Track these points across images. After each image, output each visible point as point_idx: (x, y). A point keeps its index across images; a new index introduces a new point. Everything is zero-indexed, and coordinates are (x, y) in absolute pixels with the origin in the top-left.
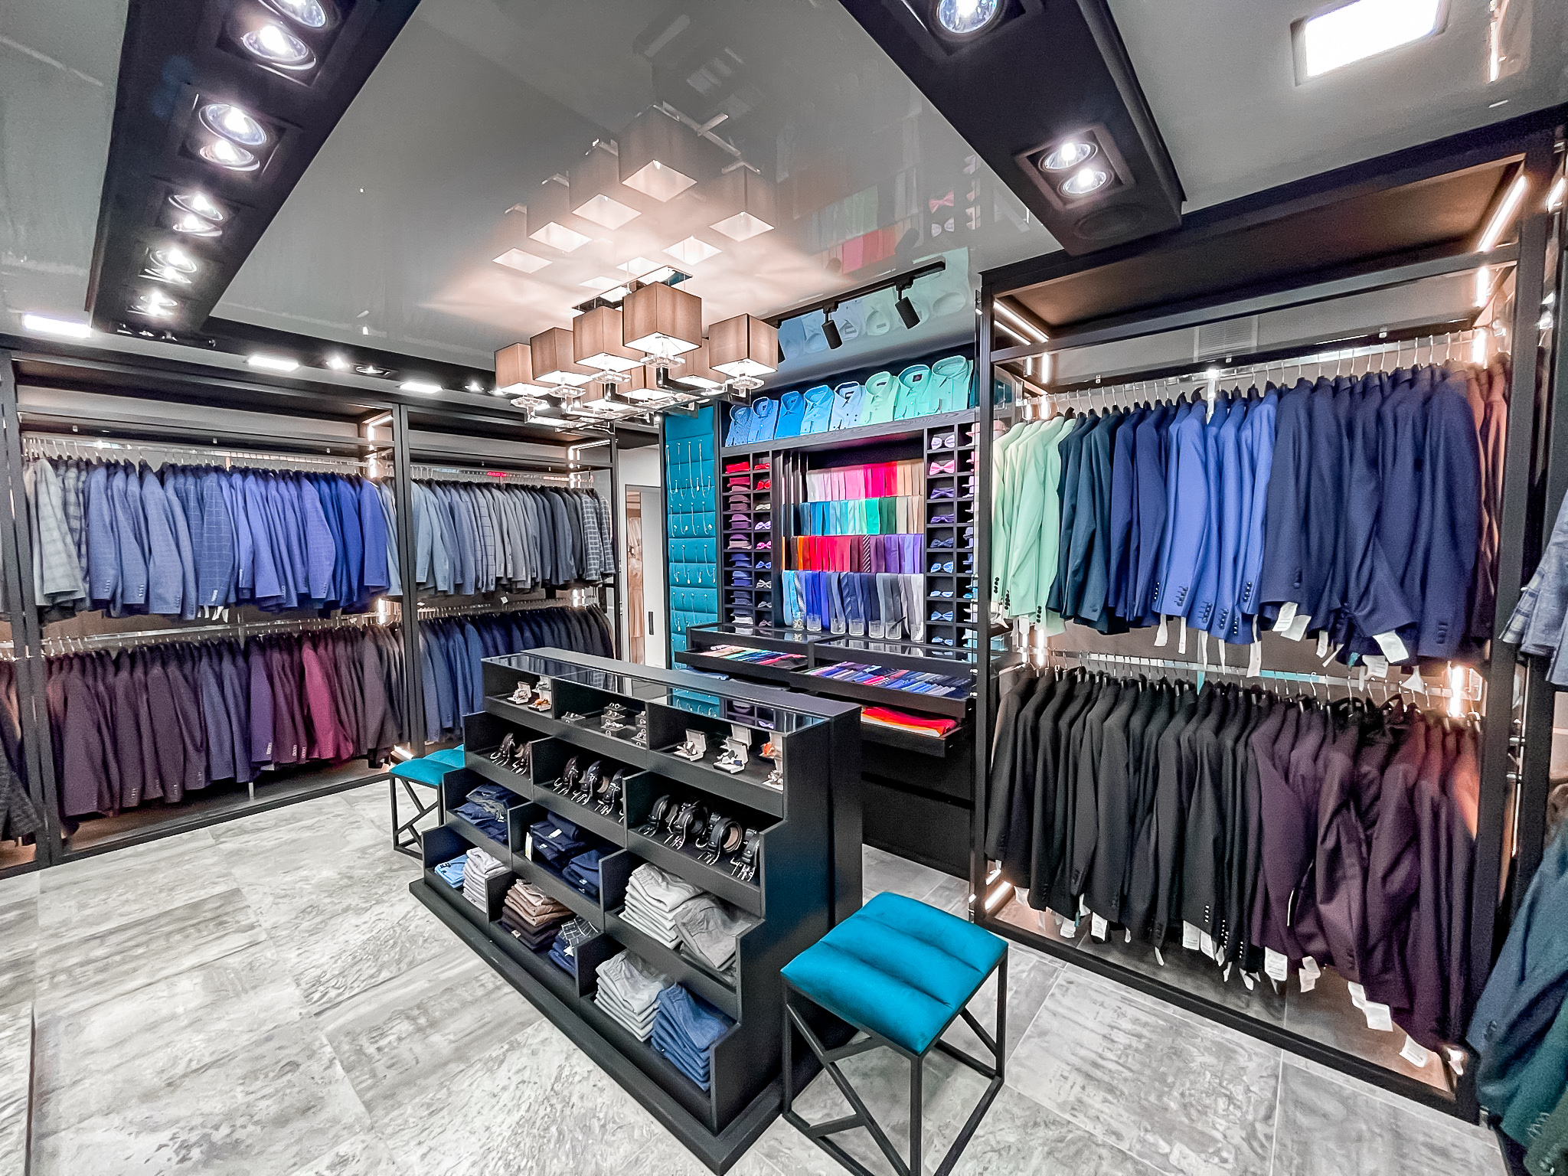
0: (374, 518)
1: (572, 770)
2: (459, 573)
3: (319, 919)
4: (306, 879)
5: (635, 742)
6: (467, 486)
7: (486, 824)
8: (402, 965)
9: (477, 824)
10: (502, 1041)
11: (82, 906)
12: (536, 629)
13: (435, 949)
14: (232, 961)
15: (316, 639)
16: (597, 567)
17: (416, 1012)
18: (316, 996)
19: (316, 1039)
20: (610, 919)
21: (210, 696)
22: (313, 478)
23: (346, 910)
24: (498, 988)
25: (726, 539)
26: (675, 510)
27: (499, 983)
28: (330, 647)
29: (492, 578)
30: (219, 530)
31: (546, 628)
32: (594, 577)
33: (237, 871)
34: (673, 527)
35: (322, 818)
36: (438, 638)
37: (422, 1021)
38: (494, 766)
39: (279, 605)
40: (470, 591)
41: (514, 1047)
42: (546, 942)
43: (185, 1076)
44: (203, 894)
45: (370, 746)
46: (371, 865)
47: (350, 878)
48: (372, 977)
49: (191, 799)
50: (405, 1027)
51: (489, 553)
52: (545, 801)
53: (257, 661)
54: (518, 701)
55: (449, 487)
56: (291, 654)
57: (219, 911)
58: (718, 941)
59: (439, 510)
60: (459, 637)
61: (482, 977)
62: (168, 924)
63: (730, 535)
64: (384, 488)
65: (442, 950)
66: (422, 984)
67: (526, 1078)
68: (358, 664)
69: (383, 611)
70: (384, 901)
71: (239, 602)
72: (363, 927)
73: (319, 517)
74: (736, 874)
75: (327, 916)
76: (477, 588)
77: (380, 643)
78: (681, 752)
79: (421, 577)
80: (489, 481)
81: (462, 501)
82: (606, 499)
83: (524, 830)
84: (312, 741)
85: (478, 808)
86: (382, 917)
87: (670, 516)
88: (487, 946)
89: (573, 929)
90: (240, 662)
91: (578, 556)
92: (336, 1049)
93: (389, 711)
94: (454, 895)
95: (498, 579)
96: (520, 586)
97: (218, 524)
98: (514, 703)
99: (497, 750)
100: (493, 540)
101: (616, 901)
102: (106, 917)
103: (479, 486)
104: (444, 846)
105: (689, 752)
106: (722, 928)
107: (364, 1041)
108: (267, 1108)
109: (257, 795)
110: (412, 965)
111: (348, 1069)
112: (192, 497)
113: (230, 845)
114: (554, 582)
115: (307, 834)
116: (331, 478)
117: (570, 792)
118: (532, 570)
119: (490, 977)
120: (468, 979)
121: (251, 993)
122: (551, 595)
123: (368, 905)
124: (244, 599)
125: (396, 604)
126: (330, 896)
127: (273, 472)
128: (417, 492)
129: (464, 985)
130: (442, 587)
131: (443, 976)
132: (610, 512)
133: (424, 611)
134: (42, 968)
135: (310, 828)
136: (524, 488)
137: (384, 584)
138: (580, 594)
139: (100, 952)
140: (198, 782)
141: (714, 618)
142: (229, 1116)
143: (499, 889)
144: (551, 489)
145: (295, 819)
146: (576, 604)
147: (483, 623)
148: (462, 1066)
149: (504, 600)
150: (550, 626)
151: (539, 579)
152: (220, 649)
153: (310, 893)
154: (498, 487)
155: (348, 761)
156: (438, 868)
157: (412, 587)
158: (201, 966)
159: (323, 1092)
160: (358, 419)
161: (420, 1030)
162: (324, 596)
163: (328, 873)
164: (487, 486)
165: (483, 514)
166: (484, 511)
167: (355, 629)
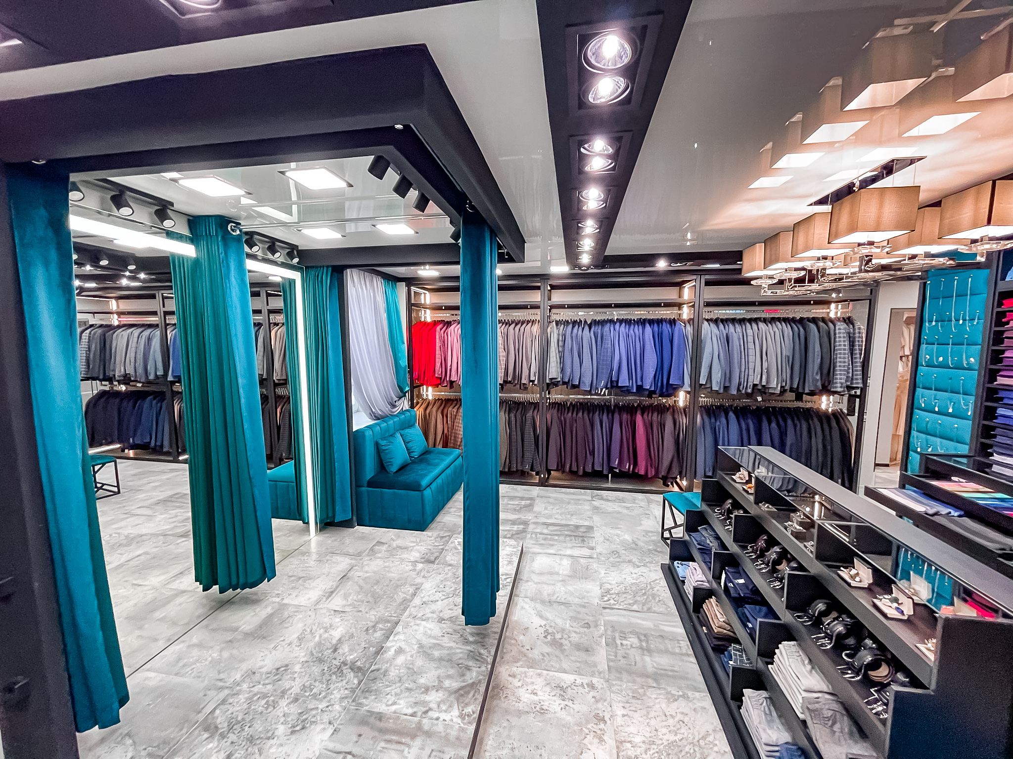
0: (679, 345)
1: (761, 543)
2: (727, 379)
3: (618, 560)
4: (618, 535)
5: (806, 547)
6: (742, 321)
7: (705, 551)
8: (644, 607)
9: (699, 549)
10: (680, 688)
11: (546, 509)
12: (782, 423)
13: (662, 609)
14: (582, 560)
15: (644, 409)
16: (843, 381)
17: (643, 638)
18: (606, 599)
19: (599, 619)
20: (760, 665)
21: (597, 433)
22: (651, 322)
23: (630, 561)
24: (689, 655)
25: (992, 375)
26: (930, 341)
27: (689, 653)
28: (650, 415)
29: (751, 384)
30: (607, 351)
31: (789, 422)
32: (839, 390)
33: (596, 518)
34: (925, 357)
35: (634, 505)
36: (710, 418)
37: (644, 644)
38: (715, 516)
39: (627, 390)
40: (734, 392)
41: (685, 697)
42: (722, 647)
43: (555, 602)
44: (581, 523)
45: (663, 474)
46: (647, 543)
47: (636, 545)
48: (630, 604)
49: (586, 475)
50: (634, 641)
51: (750, 367)
52: (738, 556)
53: (617, 416)
54: (738, 480)
55: (729, 322)
56: (631, 416)
57: (584, 535)
58: (838, 743)
59: (719, 339)
60: (724, 420)
61: (681, 642)
62: (567, 530)
63: (999, 370)
64: (688, 325)
65: (666, 612)
66: (648, 624)
67: (685, 721)
68: (662, 426)
69: (682, 399)
70: (647, 566)
71: (612, 387)
72: (634, 575)
73: (651, 344)
74: (868, 703)
75: (621, 560)
76: (738, 390)
77: (676, 416)
78: (844, 573)
79: (703, 381)
80: (758, 316)
81: (735, 331)
82: (861, 325)
83: (722, 568)
84: (636, 464)
85: (703, 538)
86: (644, 574)
87: (924, 347)
88: (689, 625)
89: (739, 651)
90: (610, 416)
91: (825, 371)
92: (606, 630)
93: (676, 455)
94: (680, 584)
95: (755, 385)
96: (771, 391)
97: (607, 349)
98: (735, 481)
99: (720, 506)
100: (754, 359)
101: (768, 655)
102: (550, 517)
103: (750, 321)
104: (680, 551)
105: (853, 577)
106: (847, 736)
107: (617, 635)
108: (575, 638)
109: (612, 482)
110: (649, 610)
111: (607, 645)
112: (599, 335)
113: (597, 503)
114: (800, 390)
115: (625, 511)
116: (660, 322)
117: (757, 558)
118: (782, 381)
119: (685, 645)
120: (674, 639)
121: (584, 580)
122: (799, 397)
123: (640, 564)
124: (613, 386)
125: (688, 396)
126: (625, 550)
127: (634, 320)
128: (707, 329)
129: (671, 640)
130: (715, 388)
131: (662, 627)
132: (864, 335)
133: (703, 399)
134: (531, 528)
135: (628, 508)
136: (786, 320)
137: (680, 383)
138: (829, 400)
139: (545, 531)
140: (589, 469)
141: (964, 449)
142: (563, 630)
143: (701, 595)
144: (809, 320)
145: (622, 500)
146: (823, 407)
147: (742, 413)
148: (655, 685)
149: (760, 399)
150: (793, 421)
151: (787, 387)
152: (604, 408)
153: (618, 544)
154: (765, 321)
155: (651, 478)
156: (675, 563)
157: (696, 388)
158: (572, 556)
159: (595, 647)
160: (680, 285)
161: (641, 648)
162: (648, 387)
163: (628, 537)
164: (756, 320)
165: (749, 340)
166: (750, 339)
167: (664, 406)
